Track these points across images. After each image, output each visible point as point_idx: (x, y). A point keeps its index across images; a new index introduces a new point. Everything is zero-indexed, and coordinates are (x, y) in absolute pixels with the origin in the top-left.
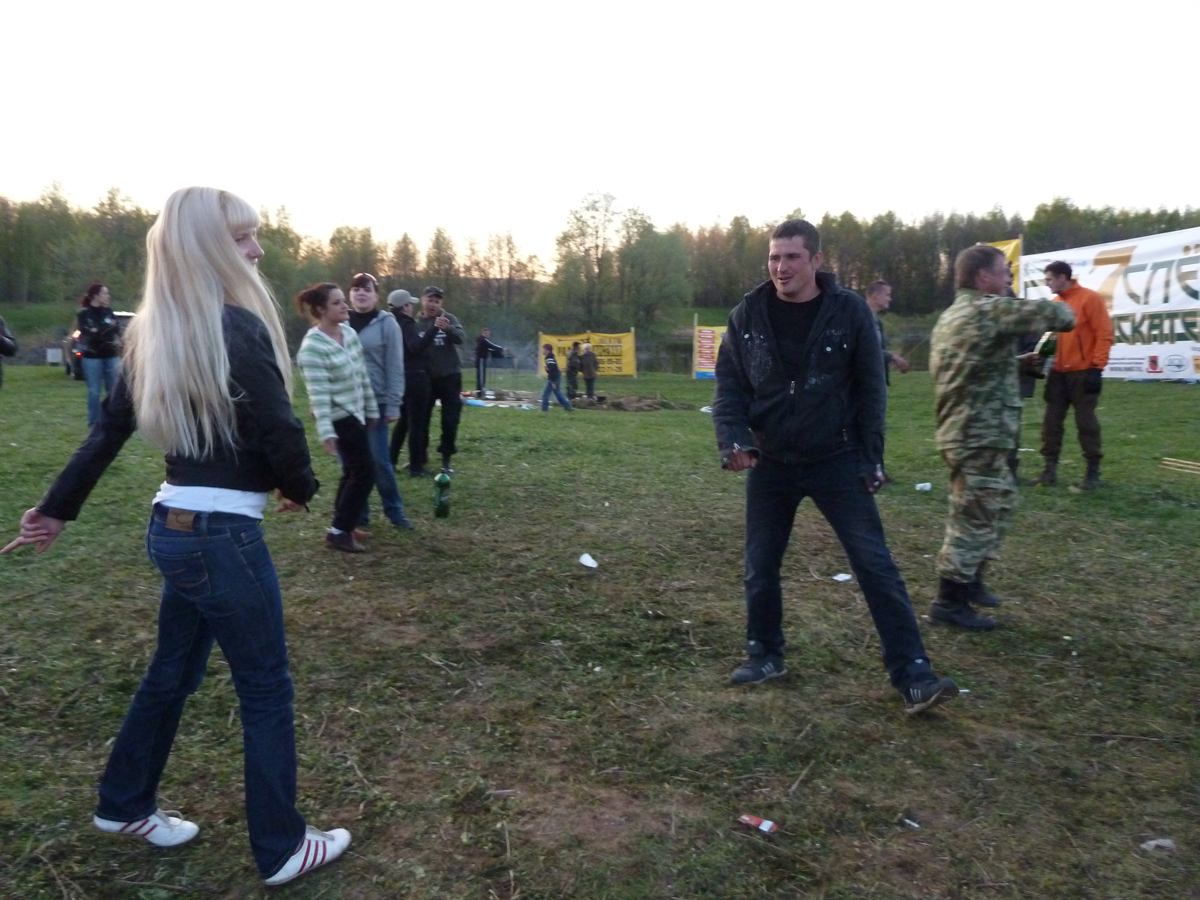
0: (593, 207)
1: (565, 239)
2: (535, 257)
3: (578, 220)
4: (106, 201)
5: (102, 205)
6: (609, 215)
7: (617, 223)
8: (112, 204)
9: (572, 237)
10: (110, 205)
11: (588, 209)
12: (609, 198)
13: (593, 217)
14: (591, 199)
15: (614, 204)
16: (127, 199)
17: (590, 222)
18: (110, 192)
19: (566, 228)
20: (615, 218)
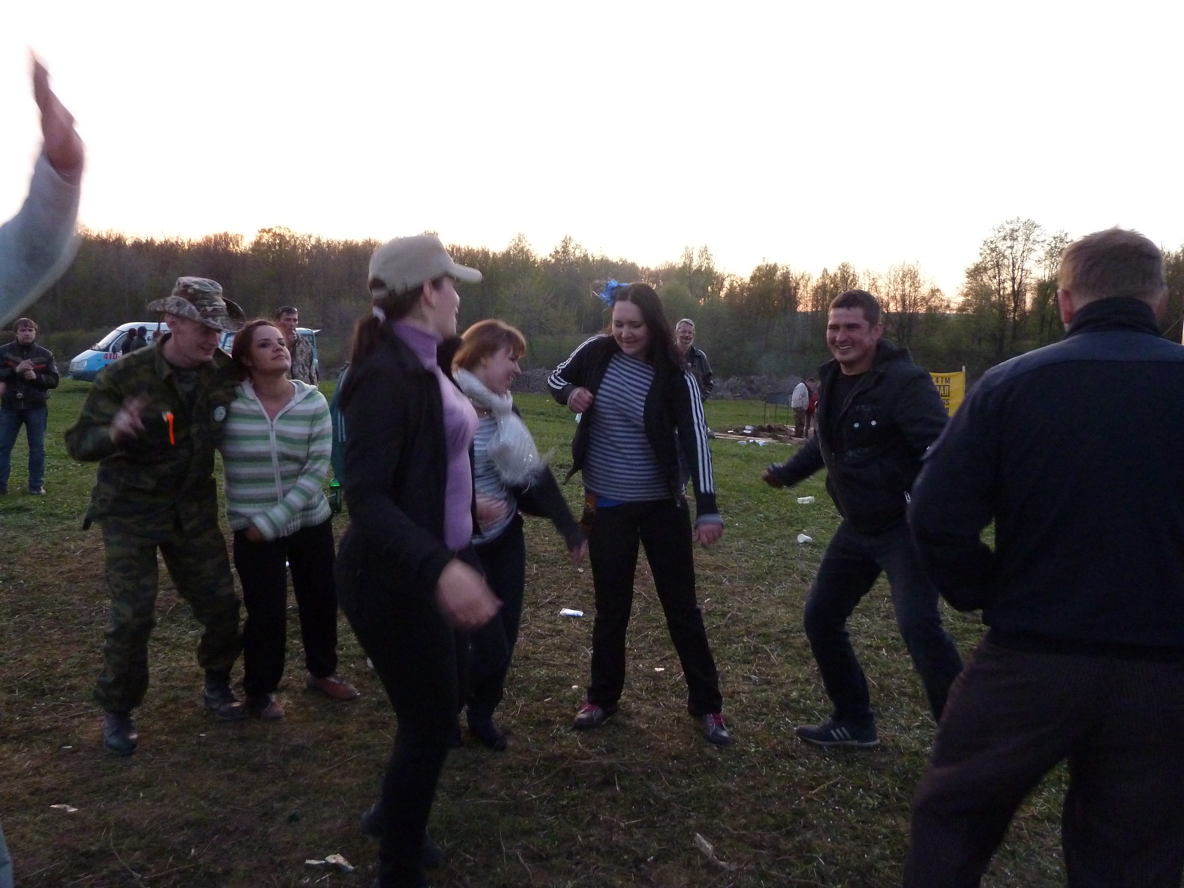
0: (1012, 236)
1: (976, 272)
2: (938, 290)
3: (993, 250)
4: (559, 249)
5: (557, 252)
6: (1029, 245)
7: (1040, 252)
8: (565, 251)
9: (986, 269)
10: (563, 252)
11: (1004, 239)
12: (1031, 226)
13: (1012, 247)
14: (1008, 228)
15: (1037, 231)
16: (577, 247)
17: (1007, 253)
18: (563, 241)
19: (980, 259)
20: (1037, 247)
